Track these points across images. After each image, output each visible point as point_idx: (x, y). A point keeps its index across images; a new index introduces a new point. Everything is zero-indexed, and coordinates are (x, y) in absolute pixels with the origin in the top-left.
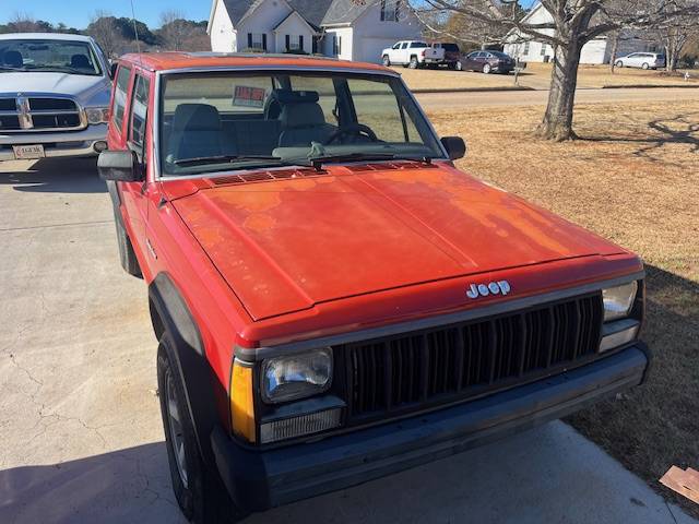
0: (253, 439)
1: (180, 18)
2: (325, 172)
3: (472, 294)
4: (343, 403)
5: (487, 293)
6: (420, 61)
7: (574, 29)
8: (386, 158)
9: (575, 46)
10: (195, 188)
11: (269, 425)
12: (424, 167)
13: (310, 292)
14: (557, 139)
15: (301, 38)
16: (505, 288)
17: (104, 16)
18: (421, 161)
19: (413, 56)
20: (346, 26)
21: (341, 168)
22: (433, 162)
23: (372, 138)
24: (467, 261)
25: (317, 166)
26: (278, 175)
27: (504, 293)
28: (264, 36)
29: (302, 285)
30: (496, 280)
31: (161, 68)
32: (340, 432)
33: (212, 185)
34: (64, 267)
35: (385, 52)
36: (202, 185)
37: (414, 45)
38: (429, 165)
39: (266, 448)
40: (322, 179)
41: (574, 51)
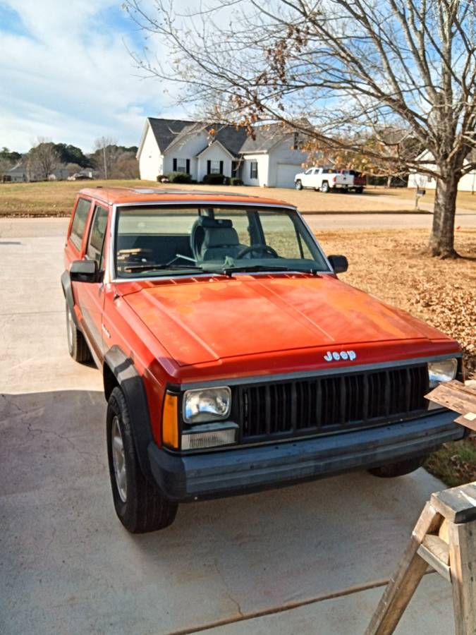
0: (176, 446)
1: (112, 144)
2: (234, 278)
3: (328, 358)
4: (236, 425)
5: (338, 358)
6: (331, 186)
7: (452, 165)
8: (283, 269)
9: (452, 180)
10: (140, 288)
11: (187, 436)
12: (310, 277)
13: (216, 351)
14: (441, 256)
15: (222, 163)
16: (353, 355)
17: (45, 142)
18: (309, 272)
19: (325, 181)
20: (263, 153)
21: (247, 276)
22: (318, 273)
23: (274, 255)
24: (327, 337)
25: (229, 274)
26: (200, 280)
27: (351, 359)
28: (188, 161)
29: (211, 347)
30: (346, 350)
31: (117, 202)
32: (235, 447)
33: (152, 285)
34: (31, 342)
35: (298, 177)
36: (145, 286)
37: (326, 171)
38: (316, 276)
39: (185, 453)
40: (232, 283)
41: (452, 183)
